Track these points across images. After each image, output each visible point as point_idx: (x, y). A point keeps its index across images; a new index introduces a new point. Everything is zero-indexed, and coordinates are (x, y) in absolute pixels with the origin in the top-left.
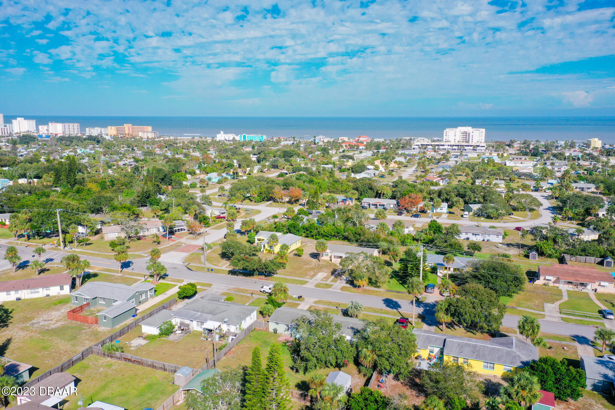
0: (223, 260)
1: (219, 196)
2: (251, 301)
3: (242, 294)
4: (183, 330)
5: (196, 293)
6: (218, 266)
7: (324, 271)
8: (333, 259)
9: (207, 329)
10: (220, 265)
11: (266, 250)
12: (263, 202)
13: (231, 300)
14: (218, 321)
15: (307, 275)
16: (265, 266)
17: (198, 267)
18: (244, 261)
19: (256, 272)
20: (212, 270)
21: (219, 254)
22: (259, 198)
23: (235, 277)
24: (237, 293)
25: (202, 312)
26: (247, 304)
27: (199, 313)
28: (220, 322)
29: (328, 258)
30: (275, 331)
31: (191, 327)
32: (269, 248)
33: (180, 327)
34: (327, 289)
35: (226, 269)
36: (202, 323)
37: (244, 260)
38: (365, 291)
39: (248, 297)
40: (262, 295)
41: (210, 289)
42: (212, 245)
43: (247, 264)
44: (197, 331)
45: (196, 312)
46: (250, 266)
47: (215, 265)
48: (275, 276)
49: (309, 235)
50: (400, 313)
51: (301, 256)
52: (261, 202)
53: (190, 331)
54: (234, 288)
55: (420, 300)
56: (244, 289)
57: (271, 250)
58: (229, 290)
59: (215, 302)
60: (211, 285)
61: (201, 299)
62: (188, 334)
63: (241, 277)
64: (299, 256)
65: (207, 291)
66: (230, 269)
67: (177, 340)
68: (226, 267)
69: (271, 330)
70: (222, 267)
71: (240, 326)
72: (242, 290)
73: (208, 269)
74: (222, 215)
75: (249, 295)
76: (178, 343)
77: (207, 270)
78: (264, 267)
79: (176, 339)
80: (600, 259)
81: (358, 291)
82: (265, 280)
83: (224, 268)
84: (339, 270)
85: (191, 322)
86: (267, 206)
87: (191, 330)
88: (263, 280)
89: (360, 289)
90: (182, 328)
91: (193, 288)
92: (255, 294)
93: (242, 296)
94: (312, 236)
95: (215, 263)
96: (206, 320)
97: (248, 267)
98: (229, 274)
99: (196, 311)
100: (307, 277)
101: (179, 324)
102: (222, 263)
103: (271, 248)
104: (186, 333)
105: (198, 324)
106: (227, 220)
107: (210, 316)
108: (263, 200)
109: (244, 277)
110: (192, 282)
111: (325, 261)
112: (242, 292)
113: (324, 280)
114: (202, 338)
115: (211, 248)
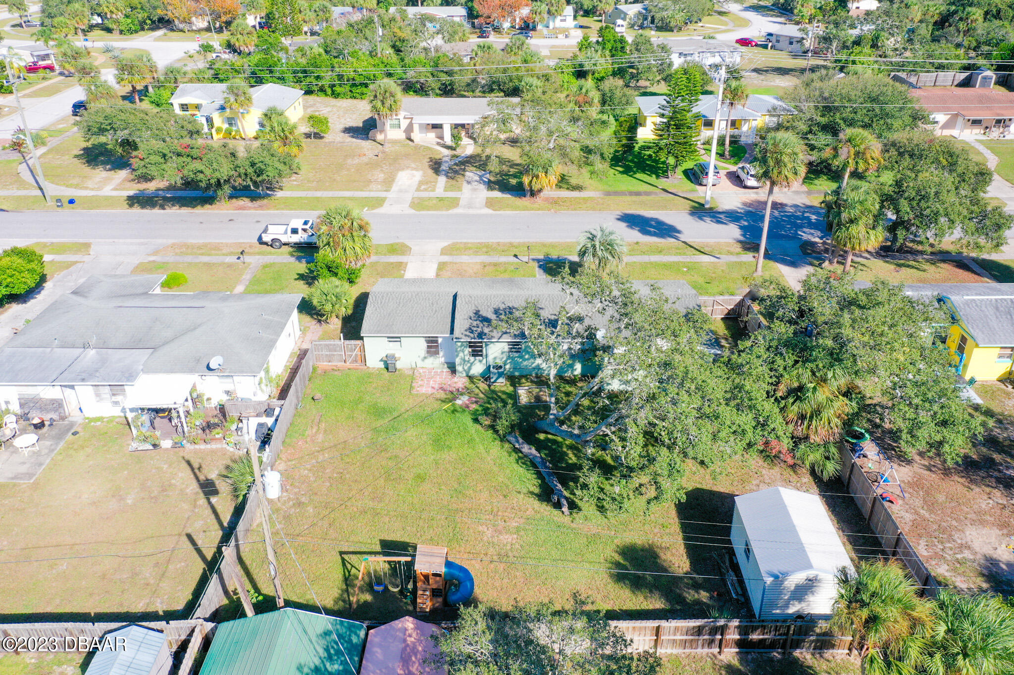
0: (97, 171)
1: (14, 26)
2: (247, 276)
3: (205, 259)
4: (39, 426)
5: (43, 279)
6: (86, 188)
7: (408, 168)
8: (416, 135)
9: (142, 409)
10: (90, 184)
11: (219, 130)
12: (142, 33)
13: (179, 285)
14: (182, 371)
15: (370, 181)
16: (253, 164)
17: (19, 198)
18: (181, 159)
19: (227, 189)
20: (71, 202)
21: (76, 156)
22: (129, 21)
23: (157, 211)
24: (189, 259)
25: (103, 346)
26: (240, 289)
27: (92, 353)
28: (191, 371)
29: (399, 135)
30: (389, 365)
31: (71, 408)
32: (225, 126)
33: (24, 417)
34: (450, 212)
35: (115, 193)
36: (117, 389)
37: (179, 155)
38: (555, 202)
39: (230, 266)
40: (270, 253)
41: (86, 258)
42: (44, 134)
43: (197, 165)
44: (101, 419)
45: (78, 351)
46: (208, 172)
47: (76, 187)
48: (279, 194)
49: (315, 88)
50: (691, 247)
51: (322, 138)
52: (136, 32)
53: (72, 425)
54: (173, 246)
55: (707, 206)
56: (205, 245)
57: (234, 128)
58: (156, 253)
59: (138, 302)
60: (87, 246)
61: (74, 297)
62: (69, 437)
63: (175, 212)
64: (318, 136)
65: (79, 265)
66: (131, 193)
67: (30, 475)
68: (115, 189)
69: (374, 362)
70: (100, 189)
71: (267, 371)
72: (199, 248)
73: (59, 200)
74: (42, 63)
75: (232, 259)
76: (35, 486)
77: (54, 203)
78: (250, 171)
79: (23, 469)
80: (963, 76)
81: (536, 206)
82: (255, 208)
83: (108, 191)
84: (447, 159)
85: (68, 391)
86: (158, 39)
87: (75, 416)
88: (252, 211)
89: (539, 199)
90: (36, 421)
91: (33, 265)
92: (250, 254)
93: (208, 265)
94: (322, 90)
95: (75, 181)
96: (131, 376)
97: (201, 176)
98: (131, 205)
99: (73, 347)
100: (373, 186)
101: (15, 407)
102: (97, 180)
103: (230, 124)
104: (60, 437)
105: (98, 395)
106: (61, 74)
107: (141, 356)
108: (143, 29)
109: (185, 211)
110: (21, 243)
111: (394, 142)
112: (202, 254)
113: (425, 190)
114: (134, 445)
115: (44, 144)
